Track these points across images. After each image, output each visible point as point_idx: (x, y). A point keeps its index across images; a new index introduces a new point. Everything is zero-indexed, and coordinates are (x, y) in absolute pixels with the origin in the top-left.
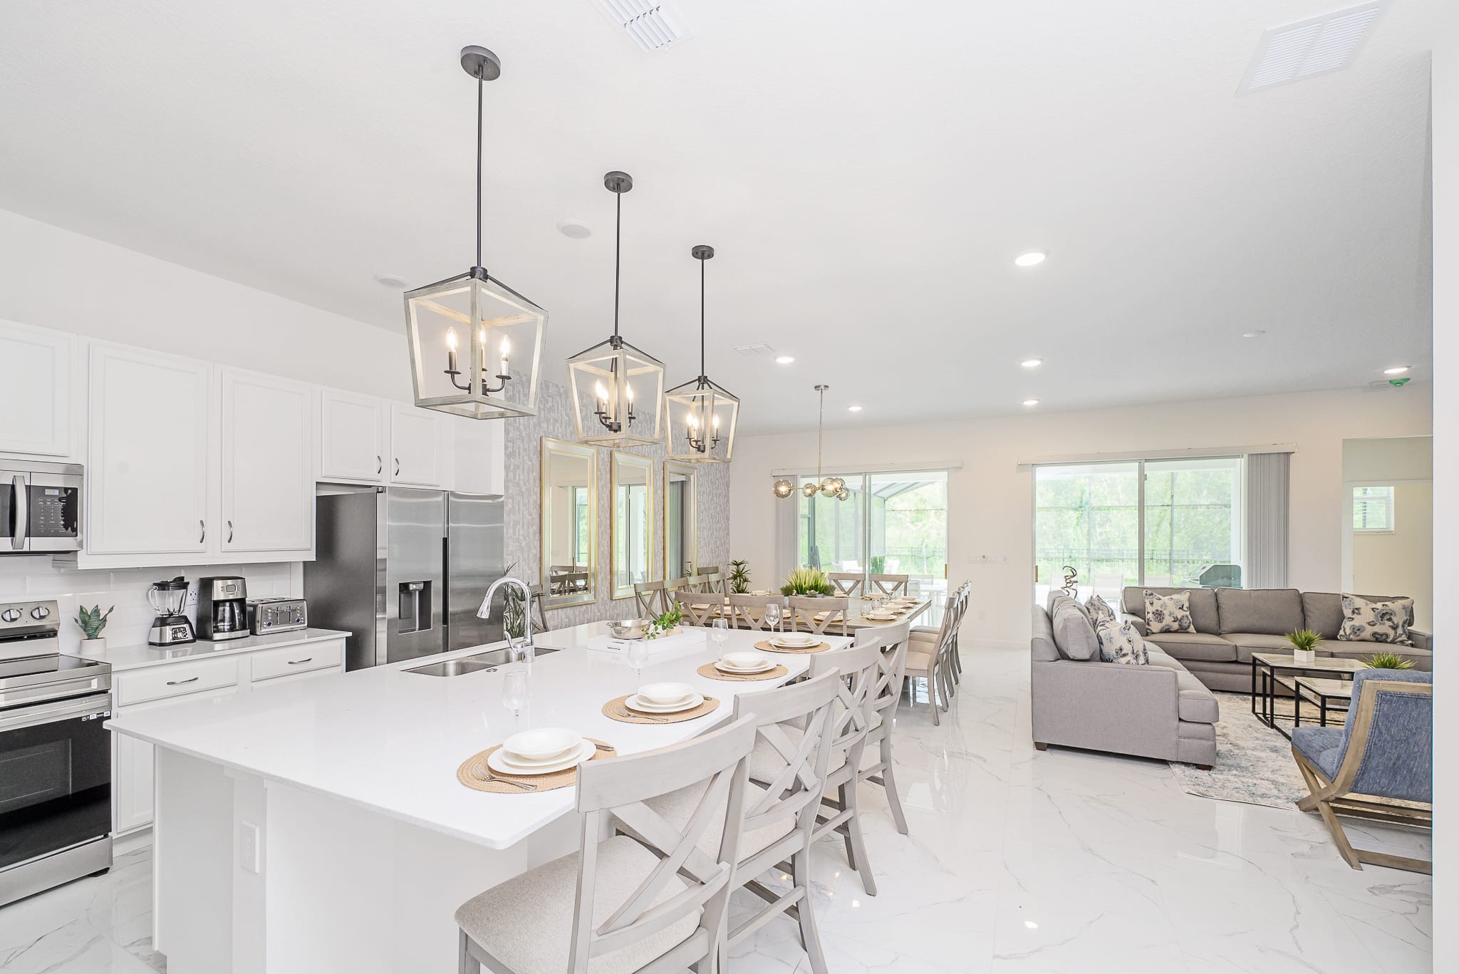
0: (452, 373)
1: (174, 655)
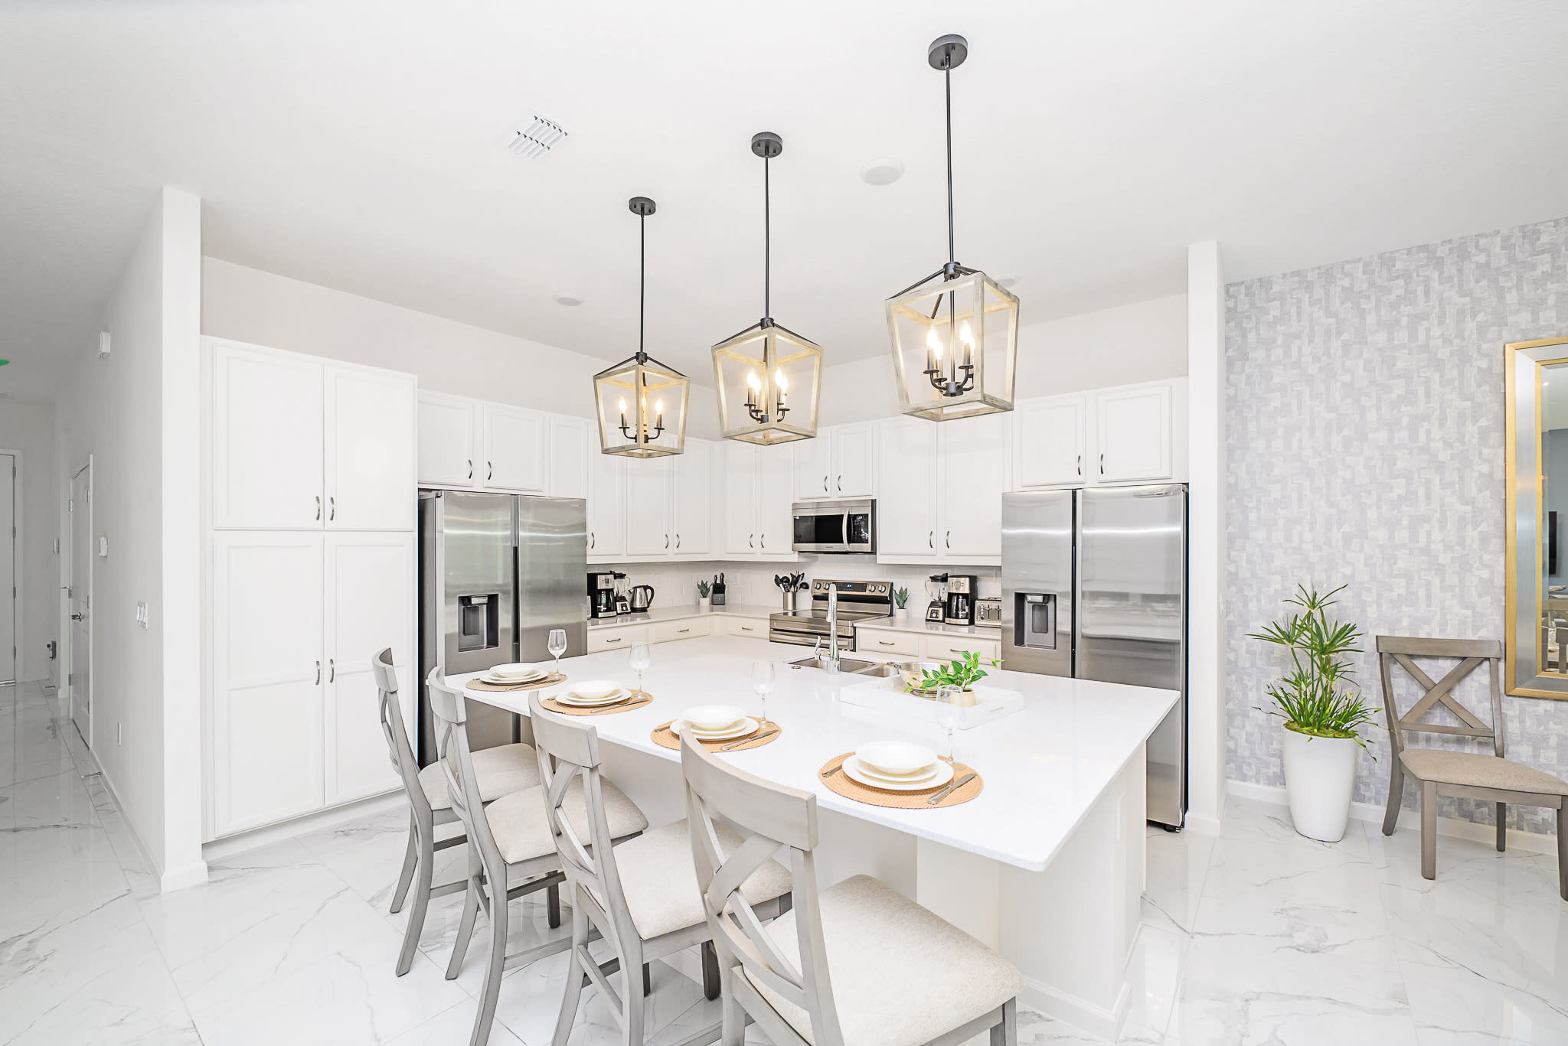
0: (624, 428)
1: (944, 629)
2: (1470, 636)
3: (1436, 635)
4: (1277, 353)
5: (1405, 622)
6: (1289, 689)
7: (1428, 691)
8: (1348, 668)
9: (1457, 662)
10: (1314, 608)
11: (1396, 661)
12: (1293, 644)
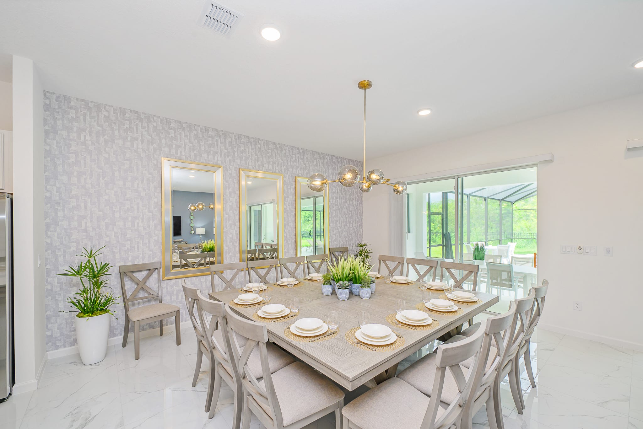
2: (152, 261)
3: (141, 263)
4: (74, 135)
5: (130, 259)
6: (79, 297)
7: (138, 284)
8: (107, 282)
9: (148, 272)
10: (91, 257)
11: (127, 275)
12: (80, 276)
